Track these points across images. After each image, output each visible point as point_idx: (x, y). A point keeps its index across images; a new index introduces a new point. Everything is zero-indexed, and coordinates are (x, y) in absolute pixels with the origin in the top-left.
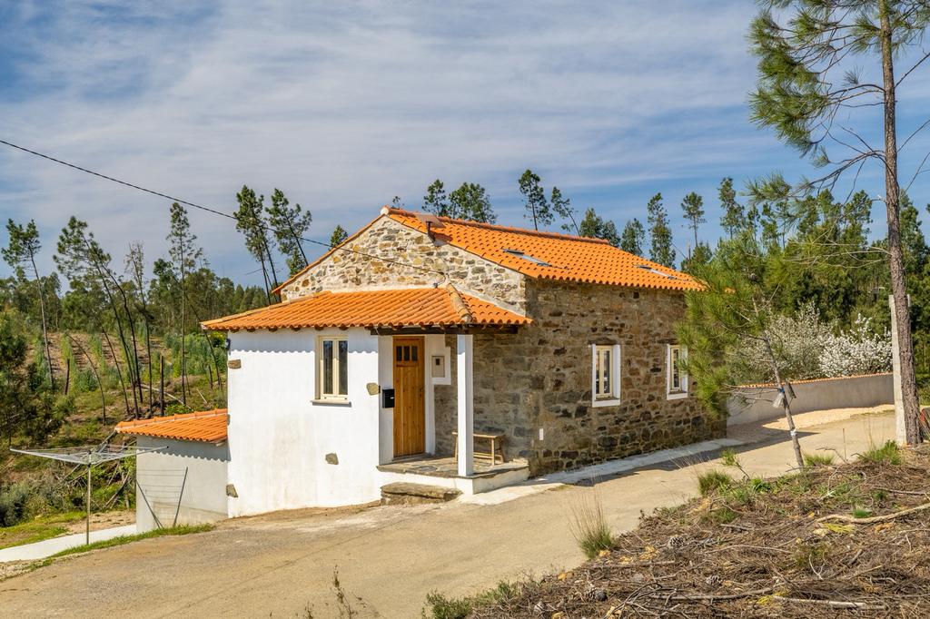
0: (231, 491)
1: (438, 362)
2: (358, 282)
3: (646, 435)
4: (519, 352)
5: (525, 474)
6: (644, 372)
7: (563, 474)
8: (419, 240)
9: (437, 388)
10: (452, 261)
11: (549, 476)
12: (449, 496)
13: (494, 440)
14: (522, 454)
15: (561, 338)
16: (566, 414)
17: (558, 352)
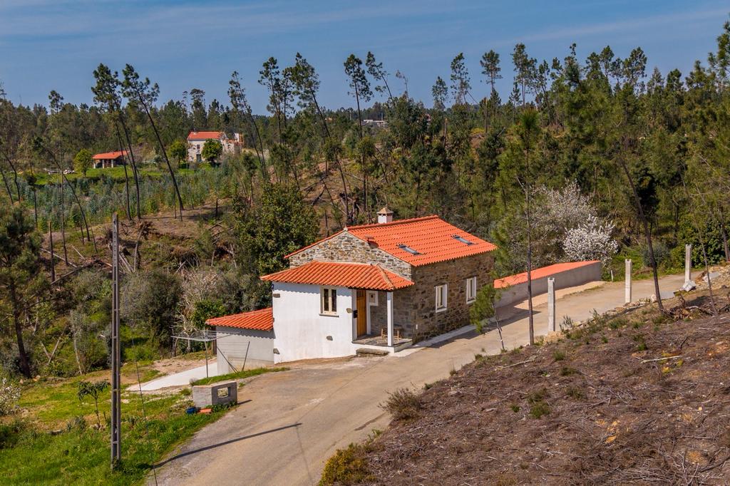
0: (276, 352)
1: (372, 296)
2: (332, 258)
3: (457, 321)
4: (408, 294)
5: (411, 343)
6: (457, 294)
7: (424, 342)
8: (363, 244)
9: (371, 307)
10: (378, 255)
11: (420, 343)
12: (386, 354)
13: (400, 330)
14: (410, 335)
15: (424, 286)
16: (426, 317)
17: (423, 293)
